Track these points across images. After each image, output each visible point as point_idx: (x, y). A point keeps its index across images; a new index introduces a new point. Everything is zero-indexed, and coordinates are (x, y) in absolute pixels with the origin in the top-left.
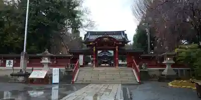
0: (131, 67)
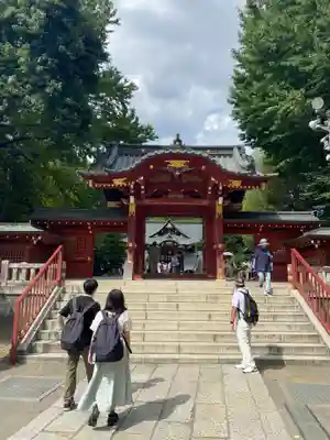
0: (286, 280)
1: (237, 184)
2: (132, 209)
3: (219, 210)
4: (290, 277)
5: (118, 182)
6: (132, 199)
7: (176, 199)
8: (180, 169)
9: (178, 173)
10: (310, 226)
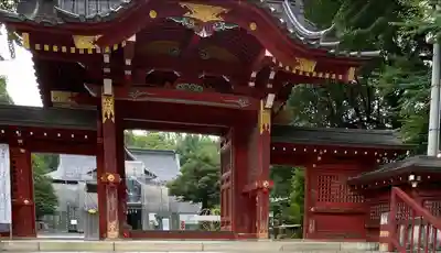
1: (307, 67)
2: (108, 108)
3: (265, 119)
6: (108, 85)
7: (188, 93)
9: (204, 34)
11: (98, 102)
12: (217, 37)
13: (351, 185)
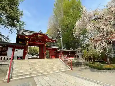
1: (50, 41)
2: (27, 44)
3: (45, 45)
4: (59, 57)
5: (26, 37)
6: (28, 41)
7: (37, 42)
8: (40, 36)
10: (58, 49)
11: (26, 43)
12: (41, 38)
13: (55, 52)
